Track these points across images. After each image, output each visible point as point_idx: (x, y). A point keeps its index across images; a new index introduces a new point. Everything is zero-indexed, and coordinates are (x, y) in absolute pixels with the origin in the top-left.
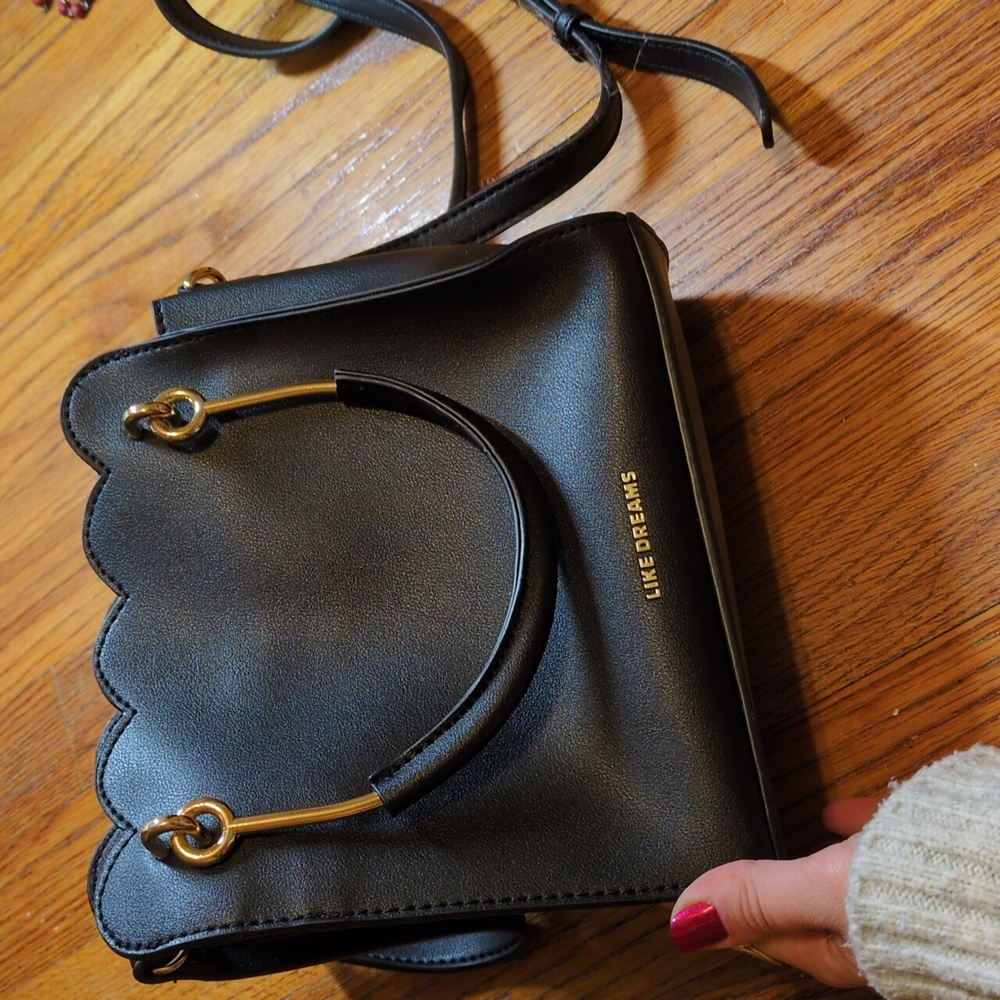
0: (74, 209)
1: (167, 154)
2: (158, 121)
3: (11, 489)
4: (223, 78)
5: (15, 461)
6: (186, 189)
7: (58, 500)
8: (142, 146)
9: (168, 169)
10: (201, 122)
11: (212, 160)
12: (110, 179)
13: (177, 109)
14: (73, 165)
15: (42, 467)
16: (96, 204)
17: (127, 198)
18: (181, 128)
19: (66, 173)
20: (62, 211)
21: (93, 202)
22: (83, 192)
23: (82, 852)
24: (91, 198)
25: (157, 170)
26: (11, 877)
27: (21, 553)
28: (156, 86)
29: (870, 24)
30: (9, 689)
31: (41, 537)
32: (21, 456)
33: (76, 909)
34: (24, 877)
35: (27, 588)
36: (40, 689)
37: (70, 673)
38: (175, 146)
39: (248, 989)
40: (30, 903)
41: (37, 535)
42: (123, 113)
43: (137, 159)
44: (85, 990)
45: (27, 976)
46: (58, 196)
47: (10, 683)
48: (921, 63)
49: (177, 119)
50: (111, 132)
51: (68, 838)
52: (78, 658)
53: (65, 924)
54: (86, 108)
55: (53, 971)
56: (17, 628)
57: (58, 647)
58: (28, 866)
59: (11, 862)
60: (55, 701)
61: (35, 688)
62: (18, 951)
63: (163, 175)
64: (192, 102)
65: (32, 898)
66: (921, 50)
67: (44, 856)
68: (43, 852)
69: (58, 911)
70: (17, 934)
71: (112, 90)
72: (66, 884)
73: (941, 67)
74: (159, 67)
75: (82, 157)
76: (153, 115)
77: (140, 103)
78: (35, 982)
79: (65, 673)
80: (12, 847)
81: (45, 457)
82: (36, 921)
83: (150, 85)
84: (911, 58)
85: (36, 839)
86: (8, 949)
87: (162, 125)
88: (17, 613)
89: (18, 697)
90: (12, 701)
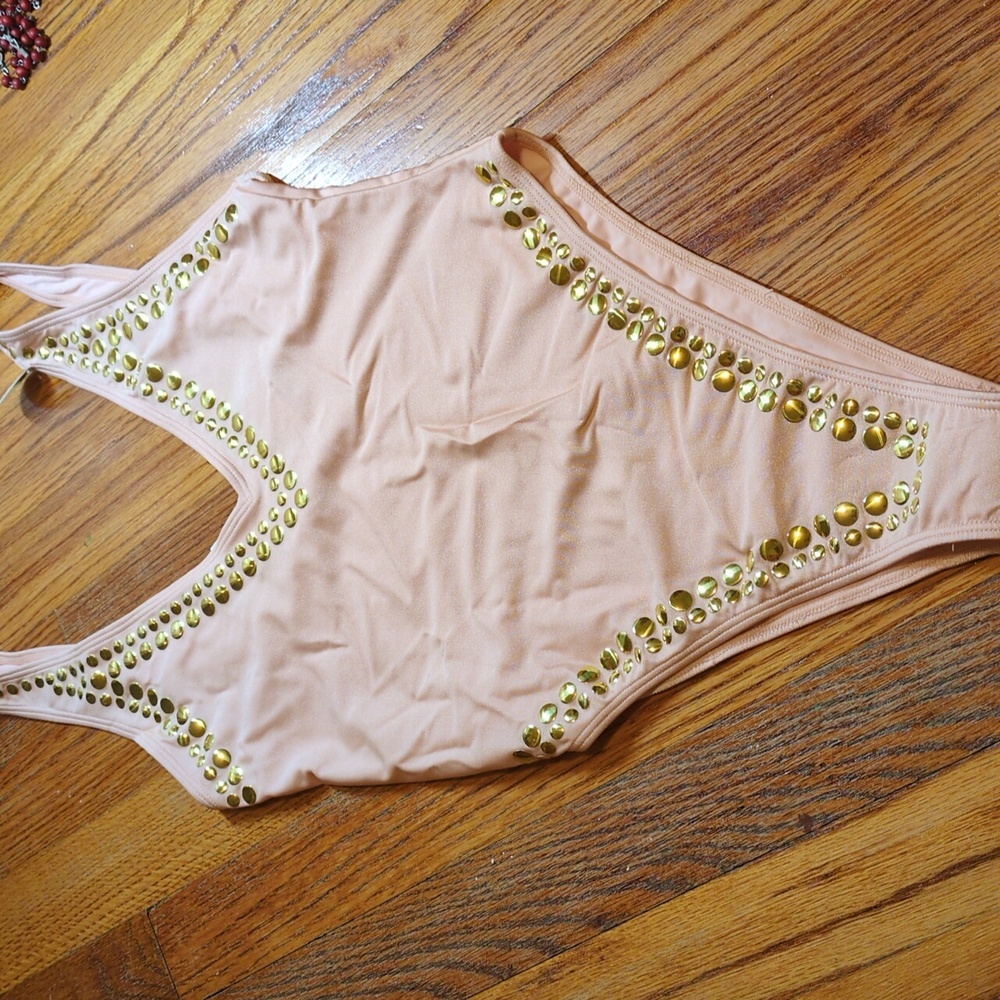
0: (33, 249)
1: (104, 210)
2: (94, 181)
3: (6, 472)
4: (143, 151)
5: (8, 450)
6: (122, 240)
7: (46, 482)
8: (83, 201)
9: (106, 222)
10: (130, 185)
11: (141, 217)
12: (59, 226)
13: (108, 173)
14: (28, 212)
15: (29, 456)
16: (51, 246)
17: (75, 243)
18: (113, 189)
19: (22, 219)
20: (23, 250)
21: (48, 245)
22: (39, 236)
23: (95, 746)
24: (46, 241)
25: (97, 223)
26: (42, 765)
27: (21, 522)
28: (90, 153)
29: (616, 157)
30: (24, 626)
31: (35, 510)
32: (12, 445)
33: (95, 787)
34: (52, 765)
35: (27, 550)
36: (48, 626)
37: (71, 614)
38: (110, 204)
39: (228, 840)
40: (59, 784)
41: (31, 509)
42: (65, 173)
43: (80, 211)
44: (108, 845)
45: (62, 835)
46: (18, 237)
47: (23, 622)
48: (651, 189)
49: (109, 182)
50: (57, 187)
51: (82, 736)
52: (75, 603)
53: (88, 797)
54: (34, 166)
55: (82, 831)
56: (24, 580)
57: (59, 595)
58: (53, 757)
59: (40, 754)
60: (61, 634)
61: (44, 625)
62: (54, 818)
63: (103, 227)
64: (120, 168)
65: (60, 780)
66: (651, 179)
67: (65, 750)
68: (65, 746)
69: (81, 789)
70: (52, 805)
71: (53, 153)
72: (85, 769)
73: (665, 193)
74: (90, 137)
75: (34, 206)
76: (90, 176)
77: (78, 165)
78: (68, 841)
79: (66, 614)
80: (40, 743)
81: (32, 447)
82: (64, 796)
83: (84, 151)
84: (645, 184)
85: (58, 737)
86: (44, 817)
87: (98, 186)
88: (23, 569)
89: (31, 632)
90: (27, 635)
